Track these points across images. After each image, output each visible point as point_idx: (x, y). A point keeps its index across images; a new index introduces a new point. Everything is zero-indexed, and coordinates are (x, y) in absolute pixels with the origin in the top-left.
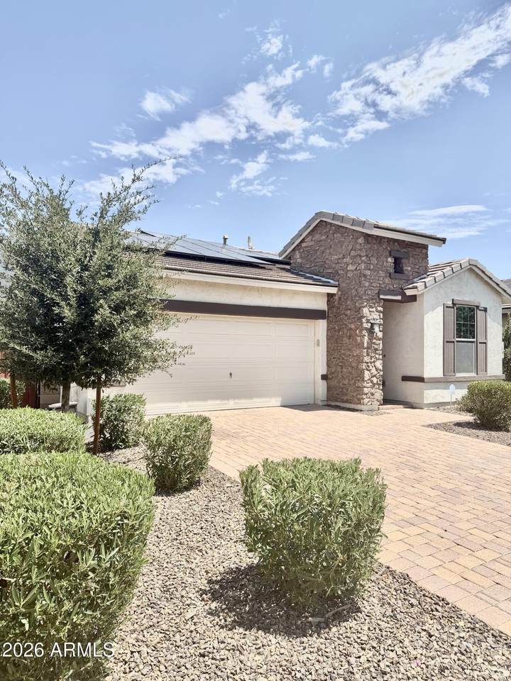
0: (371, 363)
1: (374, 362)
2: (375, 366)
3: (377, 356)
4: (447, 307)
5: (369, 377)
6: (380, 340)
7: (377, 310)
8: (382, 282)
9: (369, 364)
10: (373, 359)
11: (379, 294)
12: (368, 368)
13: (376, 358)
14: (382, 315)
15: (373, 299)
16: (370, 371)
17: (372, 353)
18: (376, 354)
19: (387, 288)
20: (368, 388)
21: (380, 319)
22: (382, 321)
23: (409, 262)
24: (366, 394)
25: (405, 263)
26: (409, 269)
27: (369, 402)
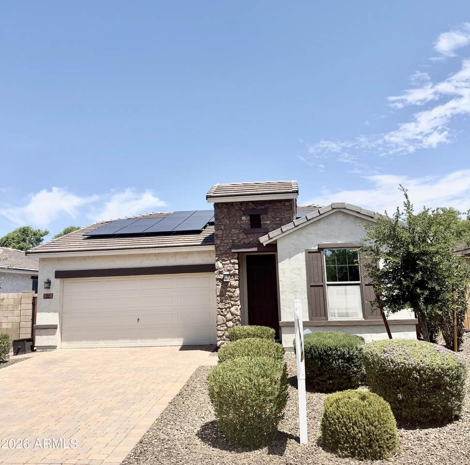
0: (226, 309)
1: (229, 308)
2: (230, 312)
4: (309, 252)
5: (224, 321)
6: (235, 287)
7: (231, 263)
8: (235, 238)
9: (224, 310)
10: (227, 305)
11: (230, 249)
12: (222, 313)
13: (231, 304)
14: (237, 266)
15: (227, 254)
16: (224, 316)
17: (226, 300)
18: (231, 300)
19: (242, 242)
20: (222, 331)
21: (235, 269)
22: (237, 272)
23: (268, 217)
24: (221, 337)
25: (263, 218)
26: (268, 222)
27: (223, 343)
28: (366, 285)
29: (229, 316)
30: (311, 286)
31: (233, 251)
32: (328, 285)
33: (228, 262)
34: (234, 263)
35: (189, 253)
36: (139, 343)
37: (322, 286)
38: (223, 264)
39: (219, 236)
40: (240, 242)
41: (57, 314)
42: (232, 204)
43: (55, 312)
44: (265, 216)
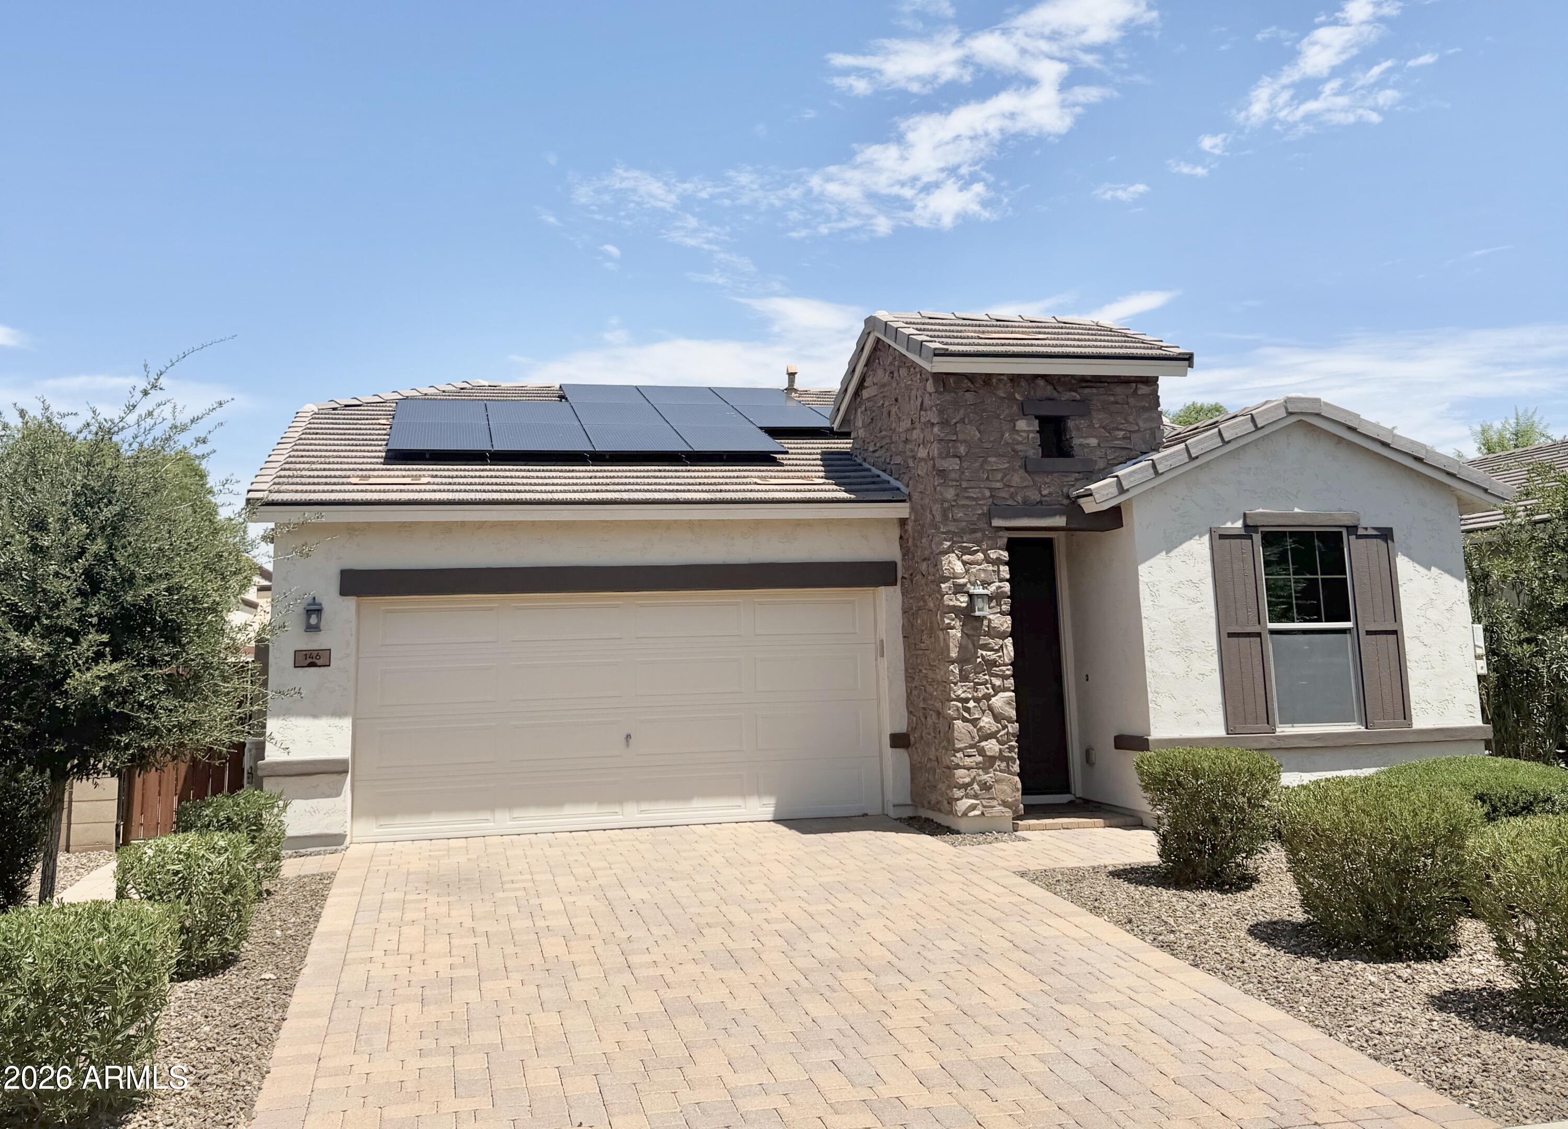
0: (977, 700)
1: (988, 697)
2: (990, 708)
3: (997, 682)
4: (1222, 537)
5: (973, 738)
6: (1003, 636)
7: (987, 560)
8: (999, 485)
9: (971, 704)
10: (982, 690)
11: (989, 516)
12: (966, 715)
13: (993, 686)
14: (1005, 571)
15: (974, 531)
16: (974, 722)
17: (976, 673)
18: (991, 675)
19: (1019, 499)
20: (968, 769)
21: (1001, 580)
22: (1007, 587)
23: (1091, 425)
24: (965, 786)
25: (1078, 429)
26: (1093, 442)
27: (973, 807)
28: (1369, 633)
29: (987, 721)
30: (1231, 635)
31: (996, 523)
32: (1273, 632)
33: (980, 556)
34: (998, 562)
35: (799, 525)
36: (632, 813)
37: (1259, 635)
38: (965, 563)
39: (953, 475)
40: (1012, 496)
41: (347, 723)
42: (987, 379)
43: (338, 713)
44: (1083, 423)
